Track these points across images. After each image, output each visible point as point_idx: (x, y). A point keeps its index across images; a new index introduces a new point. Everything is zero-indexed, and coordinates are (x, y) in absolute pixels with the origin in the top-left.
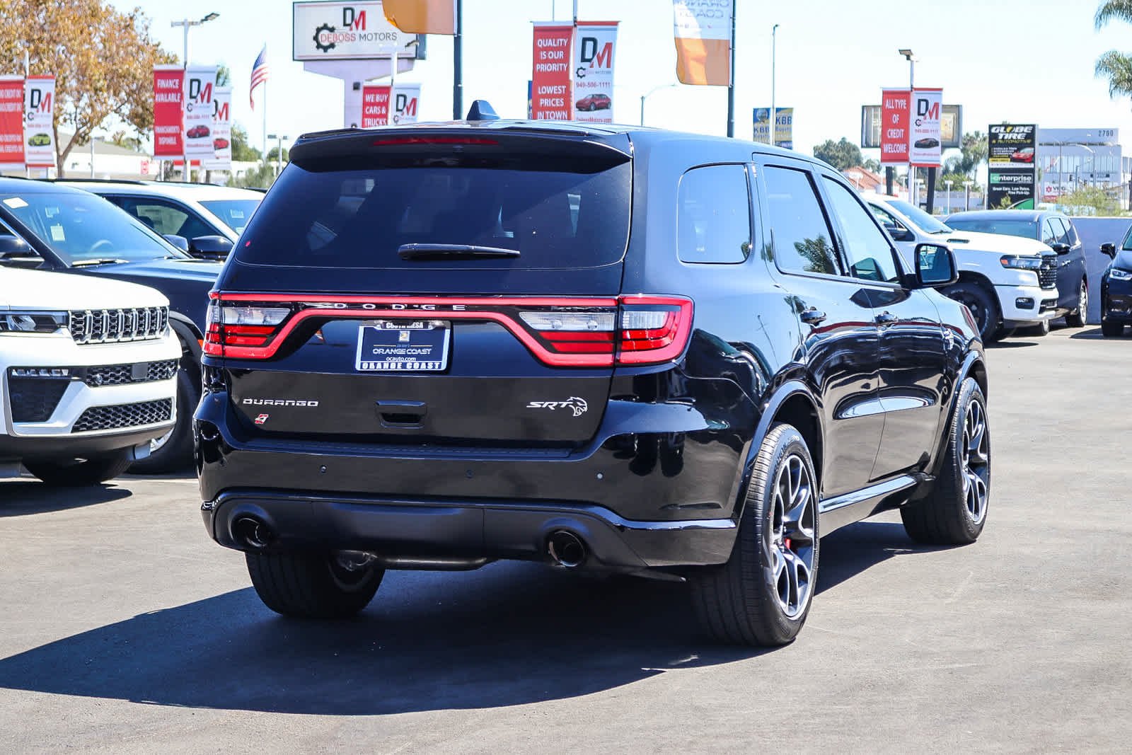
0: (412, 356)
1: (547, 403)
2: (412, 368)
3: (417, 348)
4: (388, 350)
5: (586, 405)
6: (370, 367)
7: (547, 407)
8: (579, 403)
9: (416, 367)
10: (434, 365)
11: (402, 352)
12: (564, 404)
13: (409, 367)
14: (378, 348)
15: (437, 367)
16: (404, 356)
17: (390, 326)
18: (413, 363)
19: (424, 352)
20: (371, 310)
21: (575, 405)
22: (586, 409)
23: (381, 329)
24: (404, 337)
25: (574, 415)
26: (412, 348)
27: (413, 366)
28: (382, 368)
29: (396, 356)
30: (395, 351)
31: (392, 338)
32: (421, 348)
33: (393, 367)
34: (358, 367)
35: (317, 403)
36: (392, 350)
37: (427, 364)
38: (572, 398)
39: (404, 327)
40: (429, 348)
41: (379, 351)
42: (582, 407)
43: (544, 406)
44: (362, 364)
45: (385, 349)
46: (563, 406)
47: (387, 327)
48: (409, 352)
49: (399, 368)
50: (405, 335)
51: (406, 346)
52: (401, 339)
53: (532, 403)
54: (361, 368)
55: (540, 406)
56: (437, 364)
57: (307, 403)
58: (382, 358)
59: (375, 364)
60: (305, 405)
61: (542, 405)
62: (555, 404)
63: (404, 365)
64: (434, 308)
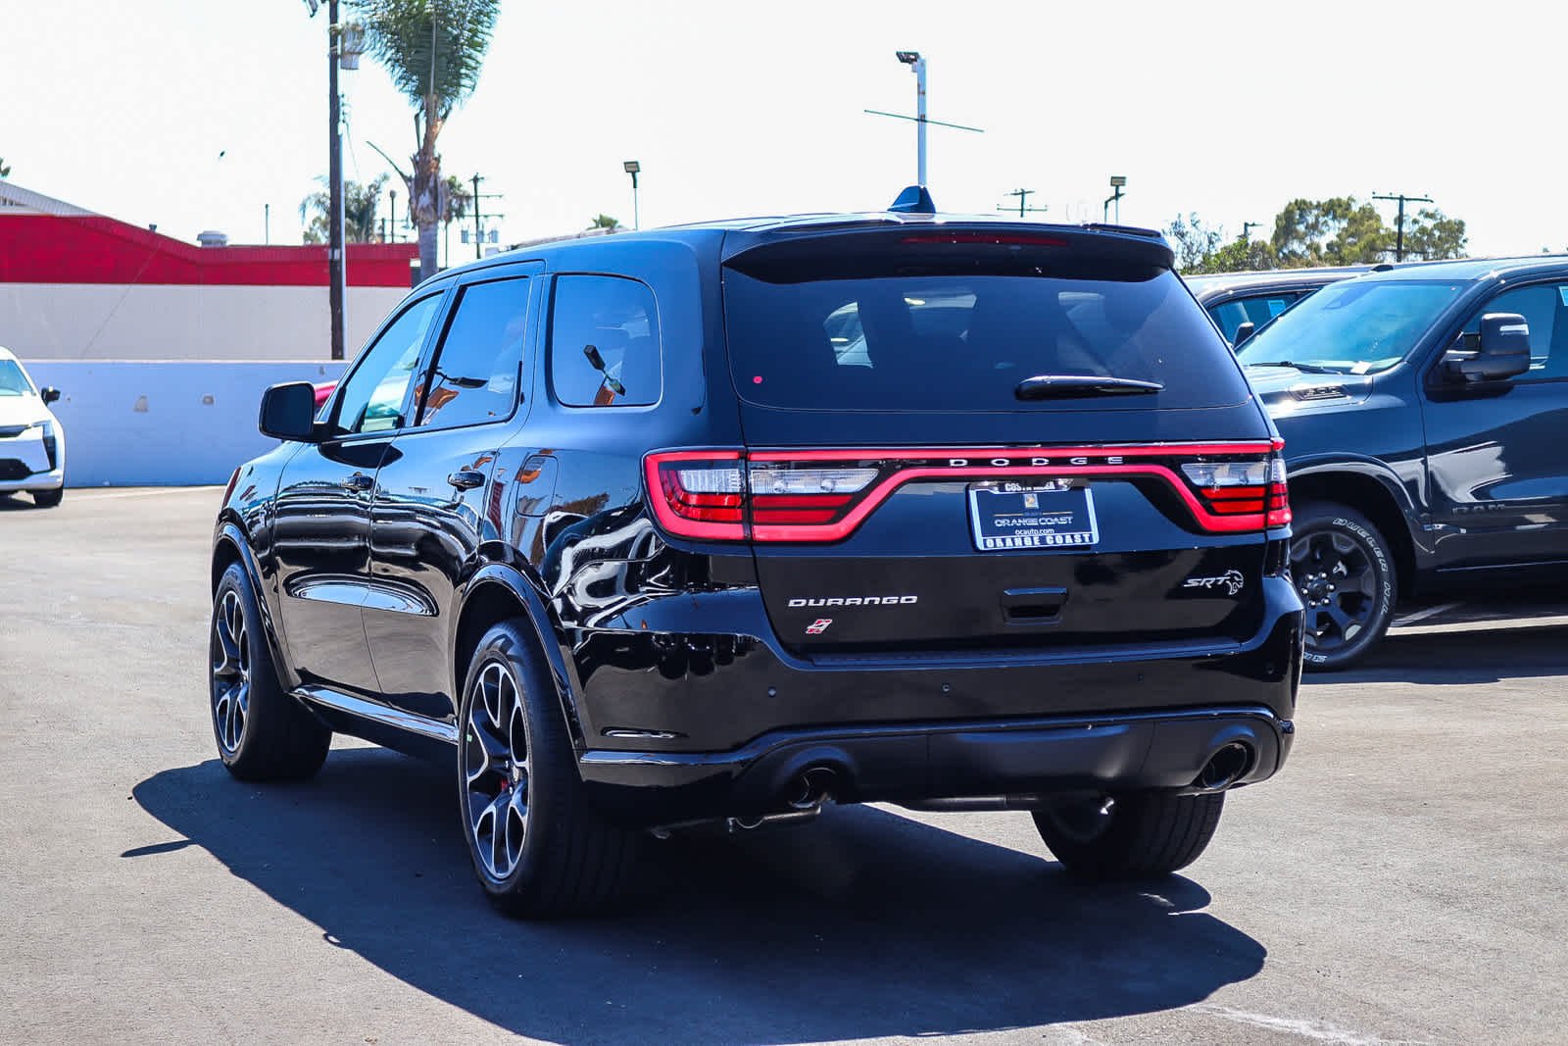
0: (1047, 527)
1: (1205, 579)
2: (1055, 543)
3: (1053, 517)
4: (1014, 521)
5: (1242, 579)
6: (1007, 545)
7: (1205, 585)
8: (1235, 578)
9: (1060, 541)
10: (1082, 538)
11: (1033, 522)
12: (1221, 580)
13: (1050, 542)
14: (1001, 518)
15: (1087, 540)
16: (1038, 527)
17: (1012, 488)
18: (1054, 537)
19: (1063, 521)
20: (1004, 467)
21: (1232, 580)
22: (1242, 584)
23: (999, 493)
24: (1031, 502)
25: (1230, 593)
26: (1046, 516)
27: (1054, 540)
28: (1014, 545)
29: (1028, 528)
30: (1025, 522)
31: (1015, 504)
32: (1058, 516)
33: (1028, 543)
34: (980, 546)
35: (914, 599)
36: (1020, 521)
37: (1072, 537)
38: (1229, 573)
39: (1030, 489)
40: (1068, 515)
41: (1003, 523)
42: (1238, 582)
43: (1202, 584)
44: (985, 541)
45: (1011, 519)
46: (1220, 583)
47: (1007, 489)
48: (1043, 521)
49: (1037, 543)
50: (1031, 500)
51: (1036, 514)
52: (1028, 505)
53: (1189, 581)
54: (986, 546)
55: (1197, 584)
56: (1086, 535)
57: (899, 600)
58: (1009, 531)
59: (1004, 540)
60: (895, 602)
61: (1199, 582)
62: (1212, 580)
63: (1042, 540)
64: (1086, 462)
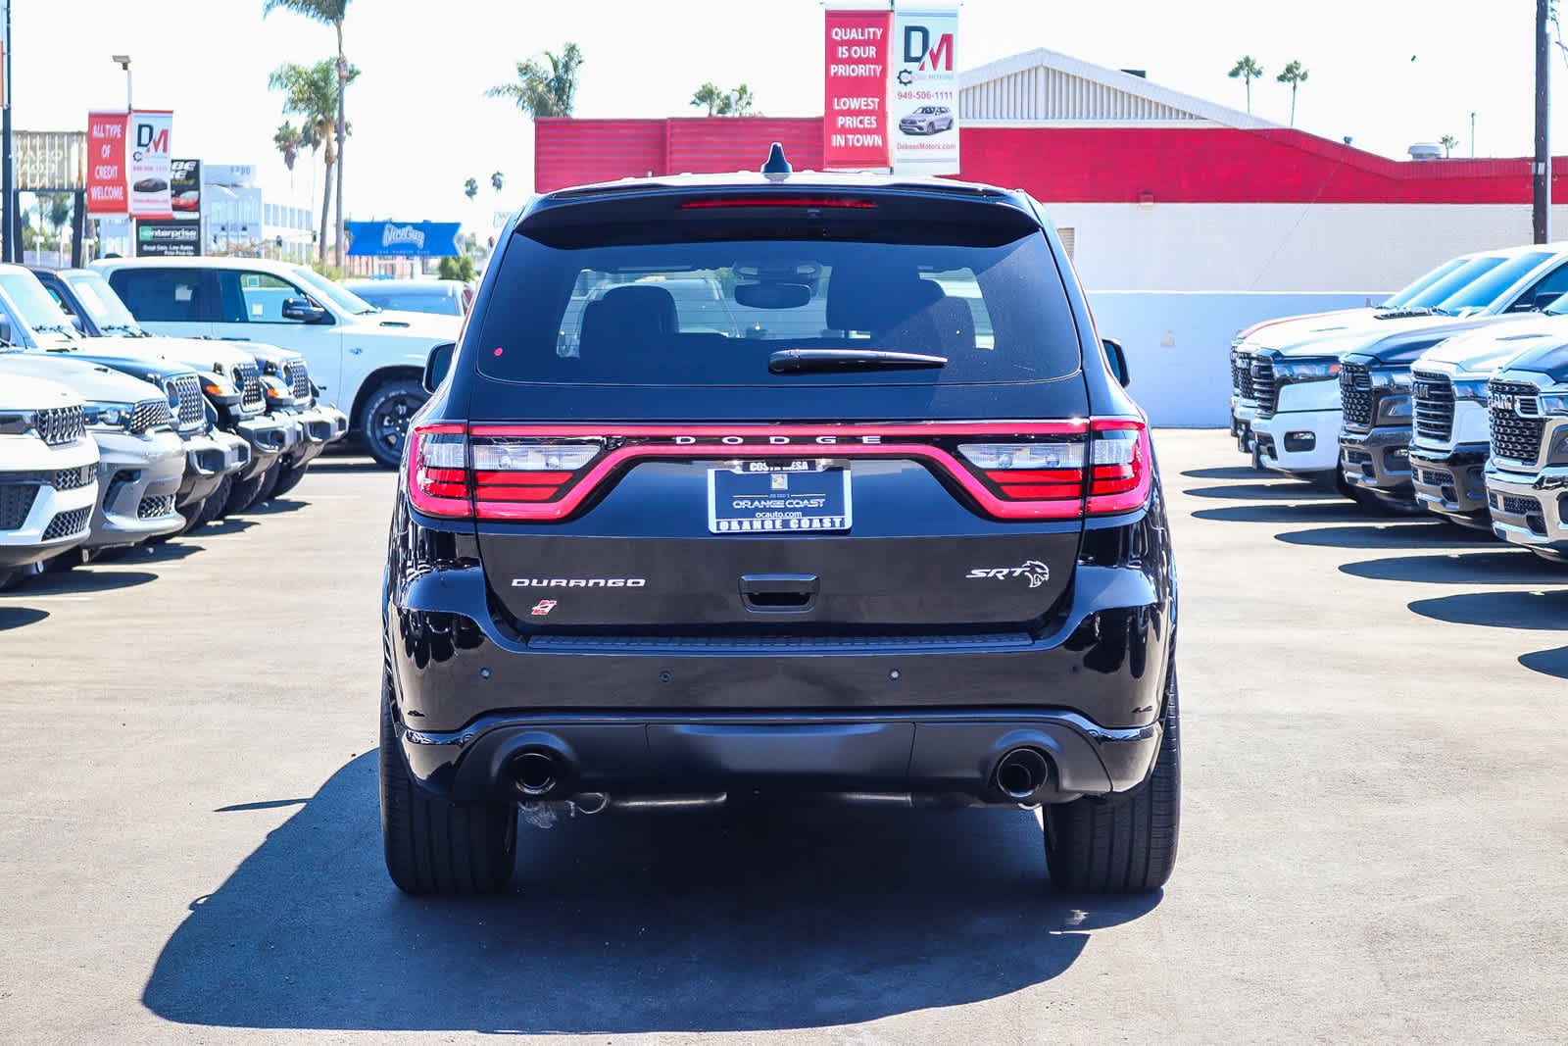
0: (795, 510)
1: (994, 571)
2: (799, 527)
3: (803, 499)
4: (756, 503)
5: (1047, 571)
6: (733, 528)
7: (995, 576)
8: (1037, 569)
9: (805, 525)
10: (833, 523)
11: (779, 504)
12: (1018, 571)
13: (794, 526)
14: (742, 499)
15: (837, 524)
16: (784, 510)
17: (758, 467)
18: (799, 520)
19: (814, 503)
21: (1032, 571)
22: (1047, 577)
23: (741, 472)
24: (779, 482)
25: (1031, 586)
26: (794, 498)
27: (799, 523)
28: (752, 528)
29: (772, 510)
30: (769, 504)
31: (761, 485)
32: (809, 499)
33: (768, 526)
34: (713, 528)
35: (642, 582)
36: (763, 503)
37: (821, 521)
38: (1028, 563)
39: (779, 469)
40: (823, 497)
41: (743, 504)
42: (1042, 574)
43: (990, 575)
44: (718, 523)
45: (753, 501)
46: (1016, 574)
47: (752, 468)
48: (790, 504)
49: (779, 527)
50: (780, 480)
51: (783, 496)
52: (775, 486)
53: (973, 572)
54: (718, 529)
55: (985, 575)
56: (837, 520)
57: (626, 583)
58: (749, 513)
59: (740, 523)
60: (622, 584)
61: (988, 573)
62: (1006, 571)
63: (786, 523)
64: (833, 441)
